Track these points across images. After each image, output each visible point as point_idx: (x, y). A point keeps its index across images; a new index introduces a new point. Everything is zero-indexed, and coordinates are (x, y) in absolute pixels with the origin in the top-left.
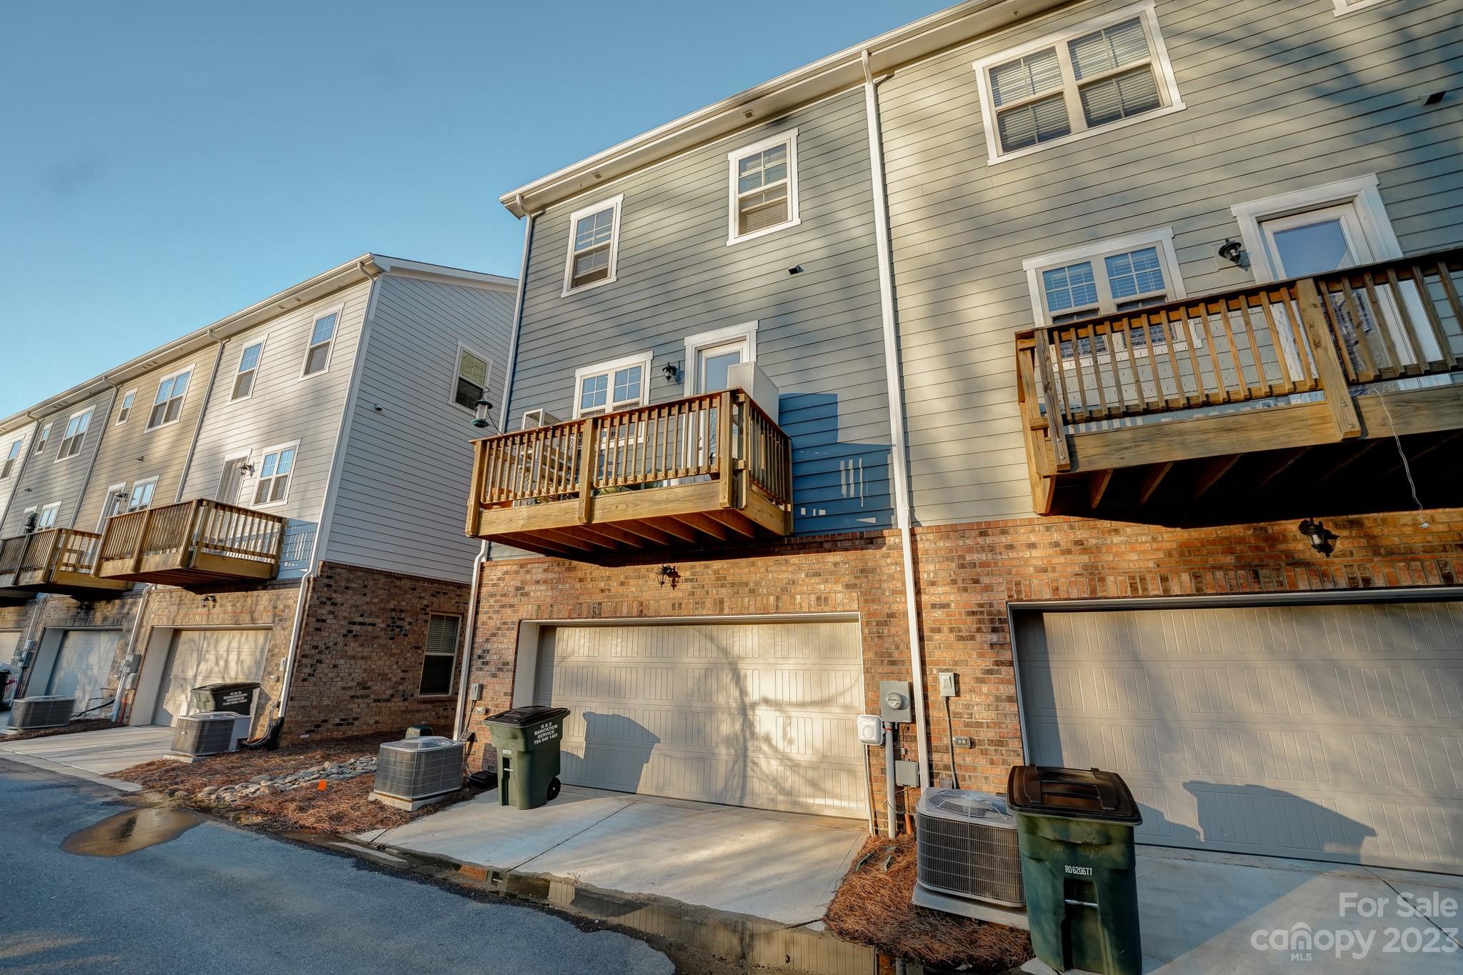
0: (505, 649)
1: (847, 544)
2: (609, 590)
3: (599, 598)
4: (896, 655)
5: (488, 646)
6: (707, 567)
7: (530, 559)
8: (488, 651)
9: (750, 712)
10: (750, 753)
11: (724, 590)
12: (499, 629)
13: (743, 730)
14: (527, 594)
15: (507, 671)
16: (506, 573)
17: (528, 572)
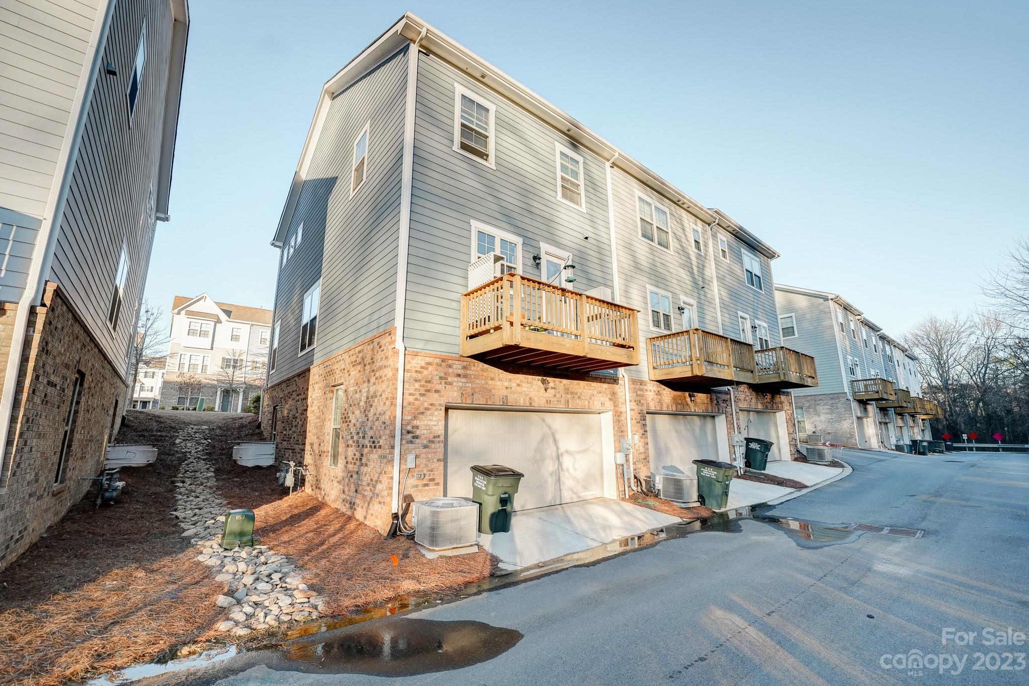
0: (434, 425)
1: (609, 381)
2: (511, 388)
3: (504, 392)
4: (623, 429)
5: (416, 423)
6: (561, 382)
7: (452, 357)
8: (417, 427)
9: (560, 458)
10: (561, 478)
11: (568, 396)
12: (427, 409)
13: (558, 467)
14: (450, 384)
15: (439, 442)
16: (429, 364)
17: (450, 366)
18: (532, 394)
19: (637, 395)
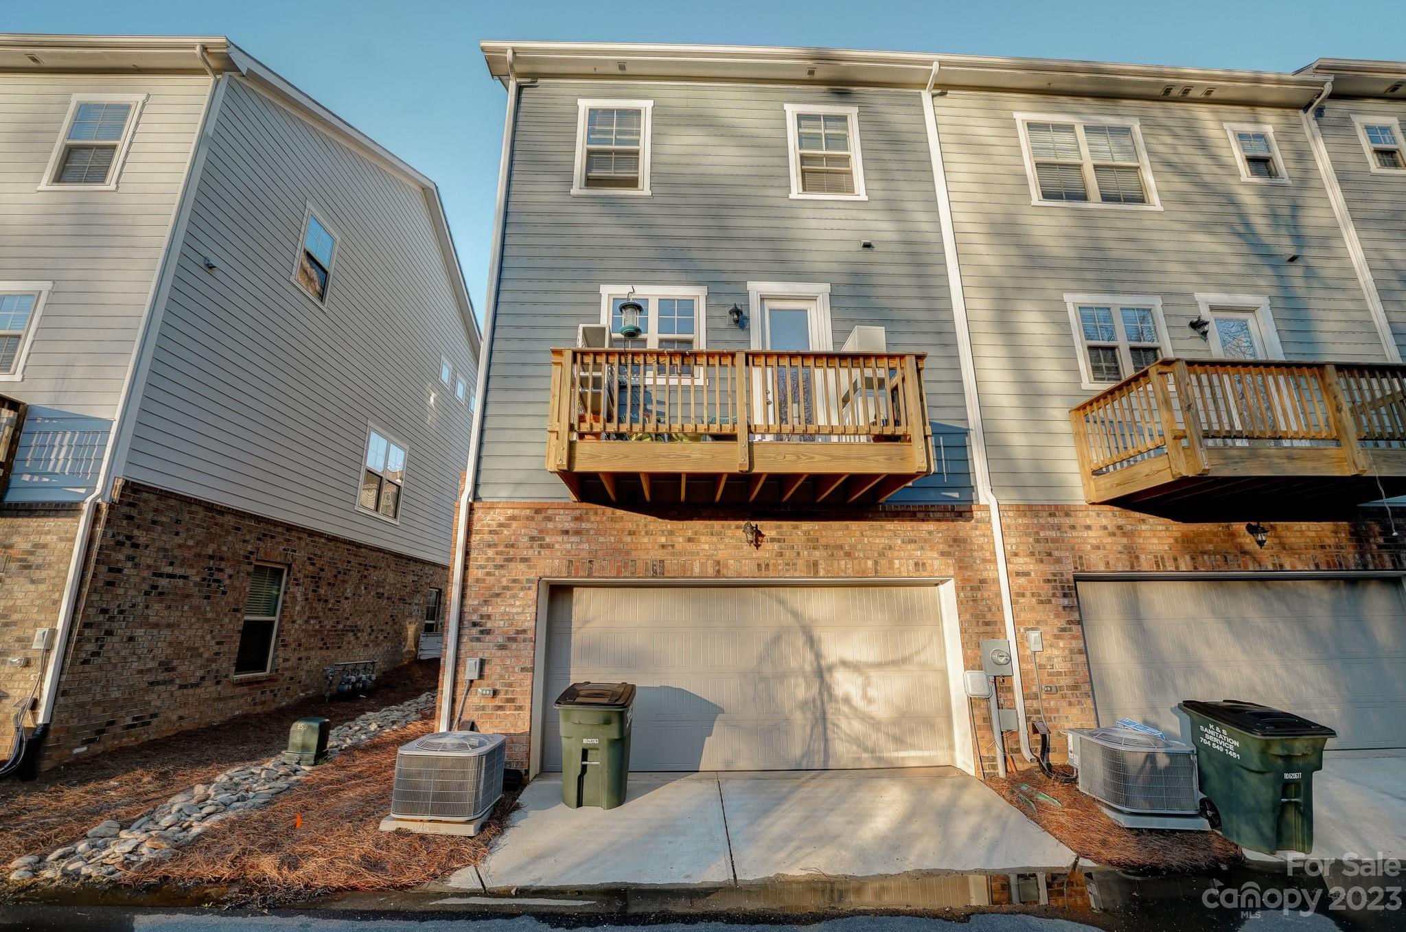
0: (518, 613)
1: (938, 515)
2: (673, 546)
3: (659, 554)
4: (989, 617)
5: (485, 610)
6: (796, 528)
7: (552, 503)
8: (489, 617)
9: (827, 676)
10: (830, 716)
11: (817, 553)
12: (506, 588)
13: (820, 693)
14: (550, 546)
15: (524, 641)
16: (513, 518)
17: (549, 519)
18: (721, 555)
19: (1037, 541)
